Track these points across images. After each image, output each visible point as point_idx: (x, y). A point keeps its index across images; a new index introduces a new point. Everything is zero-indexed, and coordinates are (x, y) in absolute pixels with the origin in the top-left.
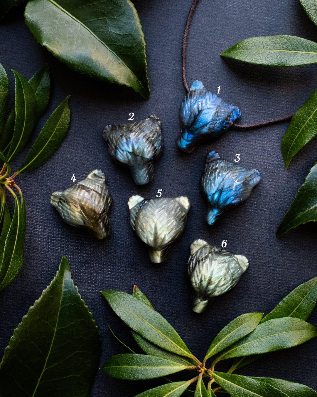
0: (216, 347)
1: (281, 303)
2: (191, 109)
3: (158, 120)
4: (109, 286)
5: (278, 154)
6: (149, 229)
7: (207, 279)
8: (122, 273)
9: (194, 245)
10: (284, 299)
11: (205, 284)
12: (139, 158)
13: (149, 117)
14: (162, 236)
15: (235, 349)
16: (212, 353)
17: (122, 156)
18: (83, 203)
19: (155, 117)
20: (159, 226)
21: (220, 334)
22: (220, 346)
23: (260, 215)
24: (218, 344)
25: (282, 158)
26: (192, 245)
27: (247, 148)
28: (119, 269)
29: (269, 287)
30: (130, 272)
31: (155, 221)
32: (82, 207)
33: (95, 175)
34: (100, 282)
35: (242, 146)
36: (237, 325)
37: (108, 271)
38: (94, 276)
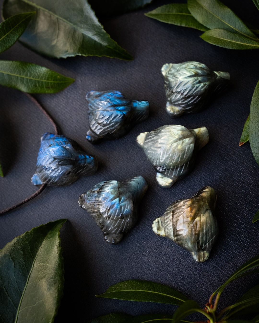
0: (249, 44)
1: (183, 25)
3: (81, 198)
4: (253, 168)
5: (66, 92)
6: (180, 147)
8: (235, 162)
10: (179, 25)
12: (121, 190)
13: (81, 207)
14: (180, 132)
16: (256, 44)
18: (189, 219)
20: (173, 139)
21: (236, 48)
22: (246, 42)
23: (122, 80)
24: (245, 44)
27: (73, 117)
29: (177, 45)
31: (170, 145)
32: (194, 218)
34: (255, 178)
35: (72, 121)
36: (220, 41)
37: (241, 175)
38: (253, 186)
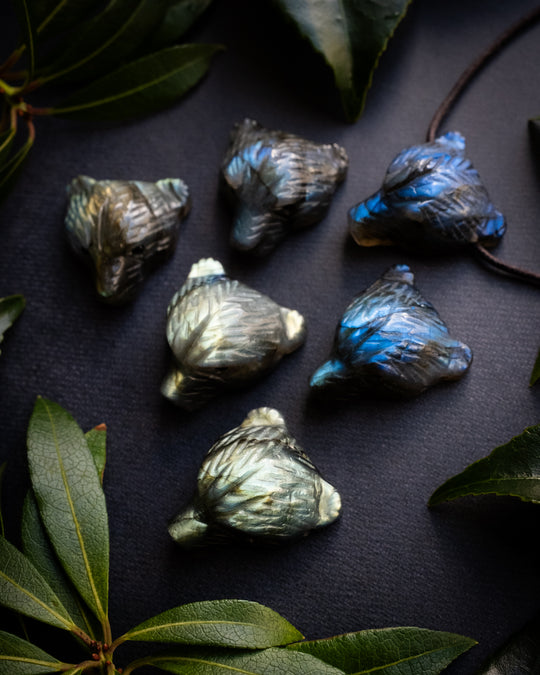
0: (158, 627)
1: (350, 635)
2: (412, 161)
3: (343, 158)
4: (62, 397)
5: (529, 350)
6: (191, 317)
7: (232, 480)
8: (99, 389)
9: (258, 413)
10: (363, 633)
11: (222, 485)
12: (262, 188)
13: (332, 144)
14: (206, 345)
15: (194, 660)
16: (143, 635)
17: (234, 170)
18: (112, 209)
19: (340, 151)
20: (213, 324)
21: (185, 609)
22: (167, 632)
23: (423, 441)
24: (167, 626)
25: (533, 362)
26: (254, 411)
27: (476, 305)
28: (99, 378)
29: (350, 594)
30: (113, 396)
31: (213, 311)
32: (106, 213)
33: (171, 186)
34: (50, 379)
35: (470, 296)
36: (232, 616)
37: (78, 369)
38: (48, 362)
